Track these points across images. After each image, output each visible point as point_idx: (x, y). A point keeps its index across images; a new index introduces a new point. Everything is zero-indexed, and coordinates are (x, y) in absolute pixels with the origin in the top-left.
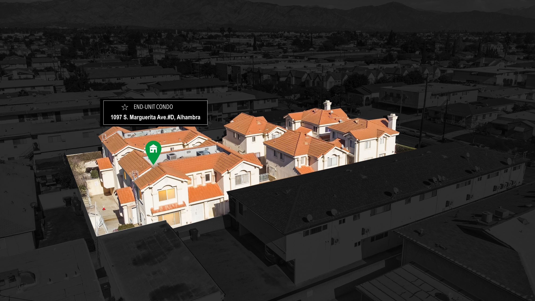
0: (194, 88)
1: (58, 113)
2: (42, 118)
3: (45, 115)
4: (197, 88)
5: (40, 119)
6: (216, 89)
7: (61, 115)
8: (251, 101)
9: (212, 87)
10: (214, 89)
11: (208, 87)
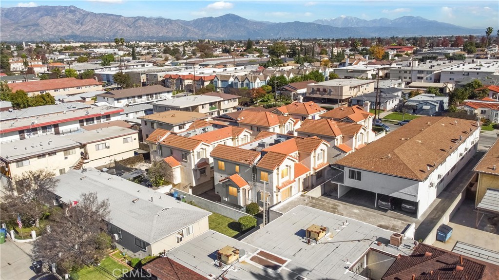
0: (144, 95)
1: (56, 126)
2: (41, 131)
3: (44, 128)
4: (147, 95)
5: (40, 132)
6: (163, 94)
7: (59, 128)
8: (219, 102)
9: (159, 93)
10: (161, 95)
11: (156, 94)
